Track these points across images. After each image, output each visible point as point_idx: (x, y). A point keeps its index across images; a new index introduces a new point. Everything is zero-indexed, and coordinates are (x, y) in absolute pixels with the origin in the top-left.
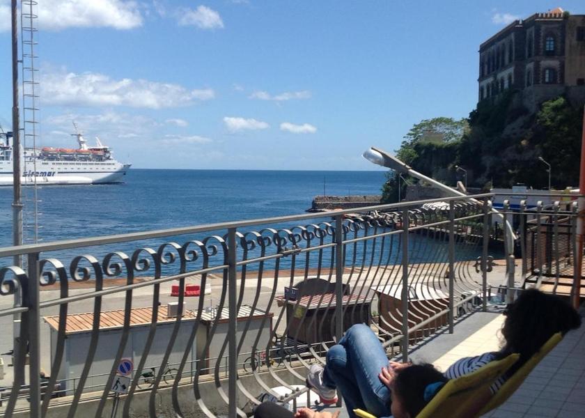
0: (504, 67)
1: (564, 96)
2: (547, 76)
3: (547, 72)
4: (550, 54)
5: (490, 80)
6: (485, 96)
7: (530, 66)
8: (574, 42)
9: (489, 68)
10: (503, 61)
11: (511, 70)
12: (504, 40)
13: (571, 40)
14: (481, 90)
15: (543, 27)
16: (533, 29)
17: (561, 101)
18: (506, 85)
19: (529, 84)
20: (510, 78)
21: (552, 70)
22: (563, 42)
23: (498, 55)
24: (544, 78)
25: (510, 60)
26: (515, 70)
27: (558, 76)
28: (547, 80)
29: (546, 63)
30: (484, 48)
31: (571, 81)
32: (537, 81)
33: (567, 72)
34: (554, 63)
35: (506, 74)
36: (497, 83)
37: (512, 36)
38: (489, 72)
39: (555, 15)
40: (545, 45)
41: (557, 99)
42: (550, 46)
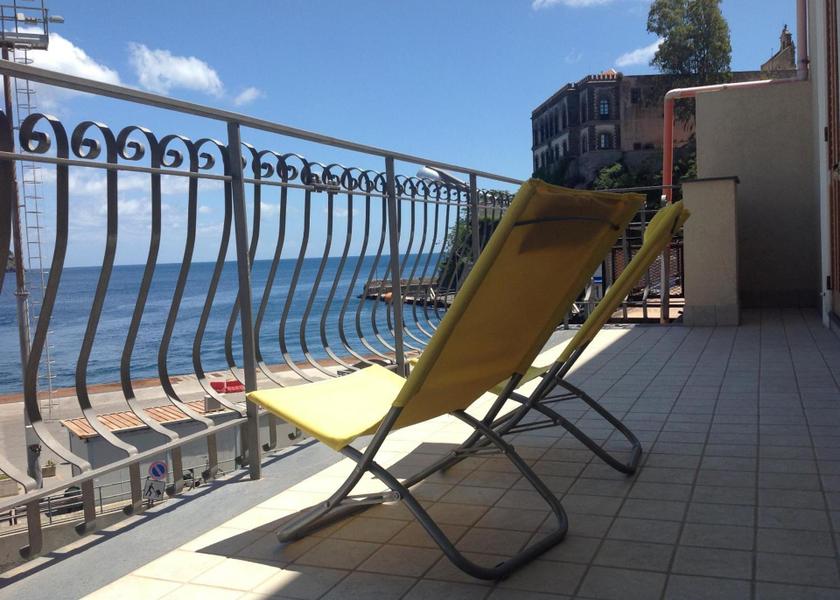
0: (558, 134)
1: (620, 161)
2: (603, 141)
3: (603, 137)
4: (605, 118)
5: (544, 148)
6: (540, 166)
7: (585, 131)
8: (629, 104)
9: (542, 134)
10: (557, 126)
11: (565, 137)
12: (556, 106)
13: (626, 102)
14: (536, 160)
15: (597, 90)
16: (586, 92)
17: (618, 167)
18: (561, 153)
19: (584, 151)
20: (564, 145)
21: (607, 134)
22: (618, 104)
23: (551, 119)
24: (600, 142)
25: (564, 127)
26: (569, 136)
27: (613, 141)
28: (603, 146)
29: (600, 128)
30: (536, 115)
31: (627, 144)
32: (592, 147)
33: (623, 135)
34: (610, 127)
35: (560, 141)
36: (552, 151)
37: (565, 100)
38: (542, 140)
39: (608, 76)
40: (599, 109)
41: (614, 165)
42: (604, 110)
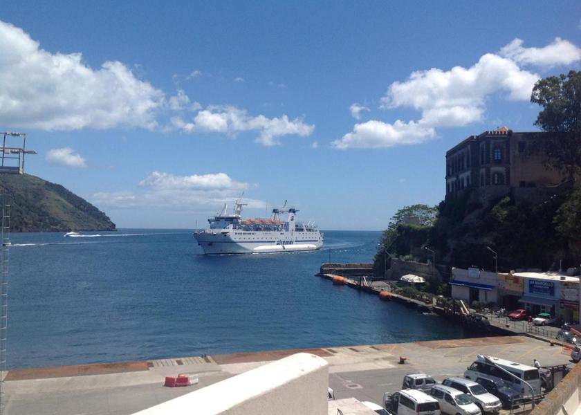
0: (463, 170)
1: (510, 195)
2: (496, 179)
3: (496, 175)
4: (498, 162)
5: (454, 179)
6: (451, 190)
7: (483, 171)
8: (517, 152)
9: (453, 170)
10: (463, 165)
11: (468, 173)
12: (463, 150)
13: (514, 151)
14: (448, 186)
15: (492, 142)
16: (484, 142)
17: (508, 199)
18: (465, 184)
19: (482, 185)
20: (468, 180)
21: (500, 175)
22: (508, 153)
23: (459, 160)
24: (494, 180)
25: (468, 166)
26: (472, 173)
27: (504, 179)
28: (496, 182)
29: (494, 169)
30: (449, 154)
31: (515, 183)
32: (488, 183)
33: (512, 174)
34: (501, 169)
35: (465, 175)
36: (459, 183)
37: (469, 147)
38: (453, 173)
39: (501, 132)
40: (494, 155)
41: (505, 197)
42: (498, 156)
